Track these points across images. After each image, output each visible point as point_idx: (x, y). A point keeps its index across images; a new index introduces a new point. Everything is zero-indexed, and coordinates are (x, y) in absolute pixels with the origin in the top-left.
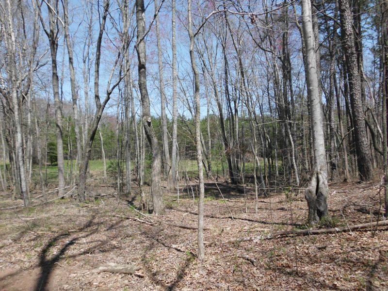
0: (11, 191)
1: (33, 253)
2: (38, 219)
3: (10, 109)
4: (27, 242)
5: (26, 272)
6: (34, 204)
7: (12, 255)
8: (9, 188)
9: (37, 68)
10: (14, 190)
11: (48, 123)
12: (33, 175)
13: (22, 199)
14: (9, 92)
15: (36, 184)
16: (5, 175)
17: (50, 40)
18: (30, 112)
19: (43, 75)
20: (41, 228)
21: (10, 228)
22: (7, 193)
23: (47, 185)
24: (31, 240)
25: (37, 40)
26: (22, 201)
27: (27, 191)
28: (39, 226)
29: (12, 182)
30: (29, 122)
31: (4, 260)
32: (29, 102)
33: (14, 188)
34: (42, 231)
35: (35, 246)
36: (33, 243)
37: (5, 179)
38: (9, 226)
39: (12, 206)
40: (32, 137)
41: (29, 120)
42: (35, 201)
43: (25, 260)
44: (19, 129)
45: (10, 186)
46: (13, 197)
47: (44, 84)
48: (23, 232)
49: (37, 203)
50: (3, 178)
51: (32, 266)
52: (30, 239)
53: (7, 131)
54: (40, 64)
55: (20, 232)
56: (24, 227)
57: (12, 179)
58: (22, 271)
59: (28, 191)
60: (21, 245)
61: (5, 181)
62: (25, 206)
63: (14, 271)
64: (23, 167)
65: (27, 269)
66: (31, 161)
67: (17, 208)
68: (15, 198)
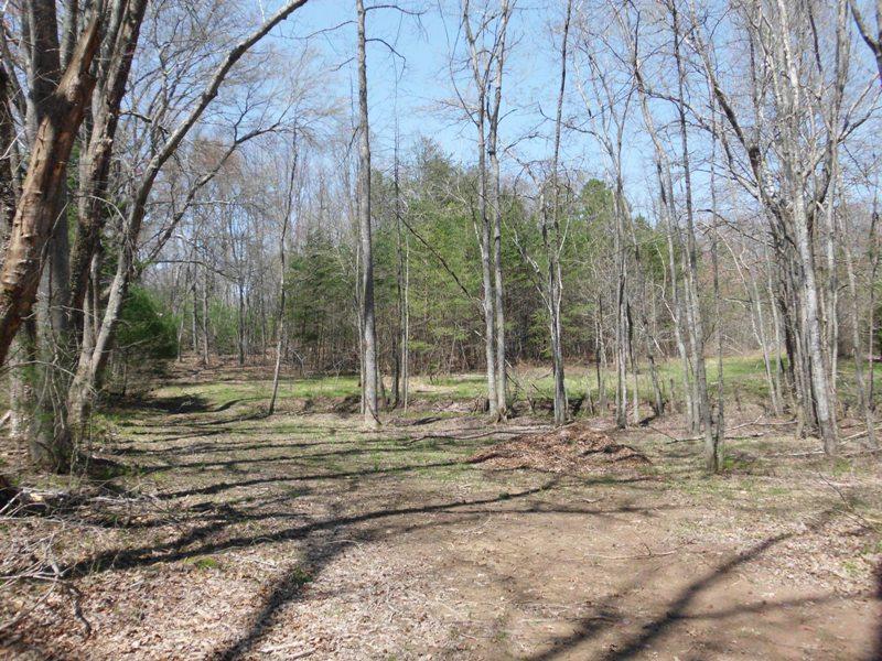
0: (791, 417)
1: (859, 564)
2: (861, 488)
3: (787, 237)
4: (841, 535)
5: (849, 603)
6: (848, 453)
7: (812, 558)
8: (786, 410)
9: (846, 133)
10: (800, 416)
11: (875, 259)
12: (839, 383)
13: (816, 437)
14: (783, 202)
15: (847, 405)
16: (778, 382)
17: (878, 58)
18: (833, 238)
19: (858, 147)
20: (871, 511)
21: (799, 499)
22: (784, 422)
23: (874, 409)
24: (850, 534)
25: (846, 66)
26: (819, 443)
27: (830, 419)
28: (867, 505)
29: (795, 397)
30: (831, 263)
31: (797, 565)
32: (829, 215)
33: (800, 411)
34: (873, 516)
35: (864, 550)
36: (857, 541)
37: (779, 390)
38: (798, 494)
39: (797, 450)
40: (836, 296)
41: (831, 257)
42: (850, 445)
43: (842, 575)
44: (810, 280)
45: (788, 407)
46: (798, 433)
47: (862, 167)
48: (828, 513)
49: (851, 449)
50: (775, 388)
51: (860, 593)
52: (846, 530)
53: (782, 285)
54: (852, 122)
55: (821, 511)
56: (829, 502)
57: (794, 390)
58: (838, 597)
59: (834, 421)
60: (830, 541)
61: (779, 394)
62: (827, 453)
63: (821, 593)
64: (820, 365)
65: (849, 597)
66: (836, 350)
67: (808, 456)
68: (803, 433)
